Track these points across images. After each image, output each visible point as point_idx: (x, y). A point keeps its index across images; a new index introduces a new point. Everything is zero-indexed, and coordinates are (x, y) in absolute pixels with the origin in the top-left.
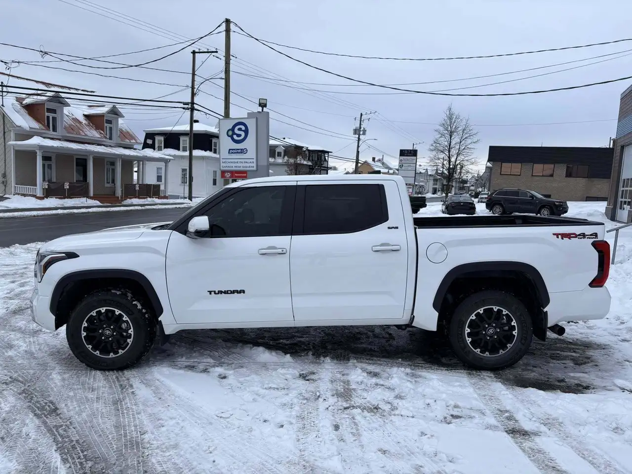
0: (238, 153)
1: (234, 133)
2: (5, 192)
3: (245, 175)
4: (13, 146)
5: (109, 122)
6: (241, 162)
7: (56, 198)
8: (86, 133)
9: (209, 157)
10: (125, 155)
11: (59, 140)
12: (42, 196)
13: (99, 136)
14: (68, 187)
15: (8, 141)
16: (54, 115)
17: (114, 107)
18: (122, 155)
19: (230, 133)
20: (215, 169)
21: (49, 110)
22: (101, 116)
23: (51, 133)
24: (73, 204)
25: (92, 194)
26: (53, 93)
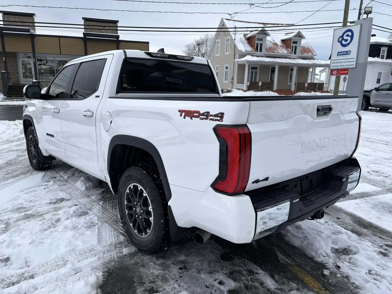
0: (344, 55)
1: (343, 39)
2: (232, 88)
3: (347, 72)
4: (237, 62)
5: (295, 42)
6: (345, 62)
7: (253, 91)
8: (278, 51)
9: (376, 62)
10: (299, 64)
11: (262, 57)
12: (246, 90)
13: (287, 53)
14: (261, 85)
15: (236, 59)
16: (261, 42)
17: (299, 32)
18: (297, 64)
19: (340, 39)
20: (380, 71)
21: (258, 39)
22: (290, 40)
23: (259, 53)
24: (261, 95)
25: (275, 89)
26: (261, 28)
